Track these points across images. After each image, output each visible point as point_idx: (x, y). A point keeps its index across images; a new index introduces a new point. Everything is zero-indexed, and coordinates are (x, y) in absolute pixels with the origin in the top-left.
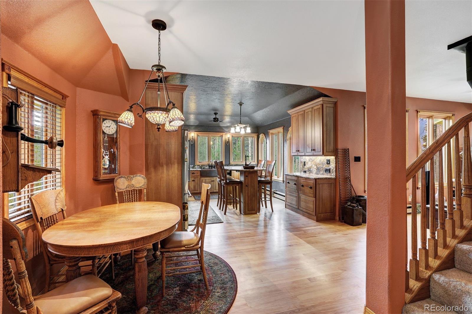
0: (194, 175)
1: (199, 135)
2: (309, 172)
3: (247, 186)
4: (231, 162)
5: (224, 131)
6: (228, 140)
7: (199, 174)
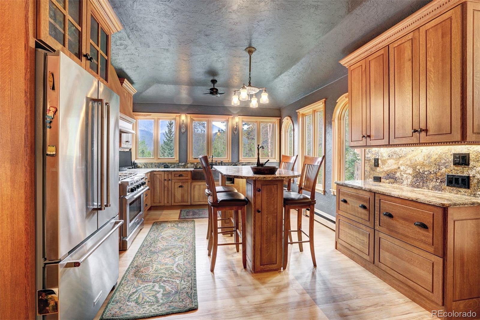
0: (181, 178)
1: (194, 118)
2: (388, 181)
3: (259, 212)
4: (240, 159)
5: (230, 114)
6: (236, 127)
7: (189, 177)
